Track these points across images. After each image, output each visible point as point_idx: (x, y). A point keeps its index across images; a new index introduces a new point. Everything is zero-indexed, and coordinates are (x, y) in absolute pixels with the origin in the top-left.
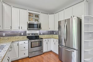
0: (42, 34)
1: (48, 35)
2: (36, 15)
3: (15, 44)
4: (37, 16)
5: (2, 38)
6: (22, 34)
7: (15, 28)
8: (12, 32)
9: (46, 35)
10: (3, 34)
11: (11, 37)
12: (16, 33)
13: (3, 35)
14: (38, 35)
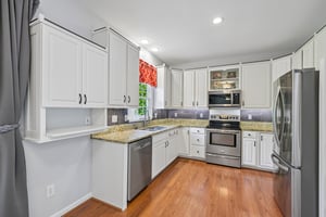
0: (250, 118)
2: (229, 73)
3: (185, 130)
4: (233, 74)
5: (173, 119)
6: (201, 116)
7: (188, 106)
13: (175, 116)
14: (238, 120)
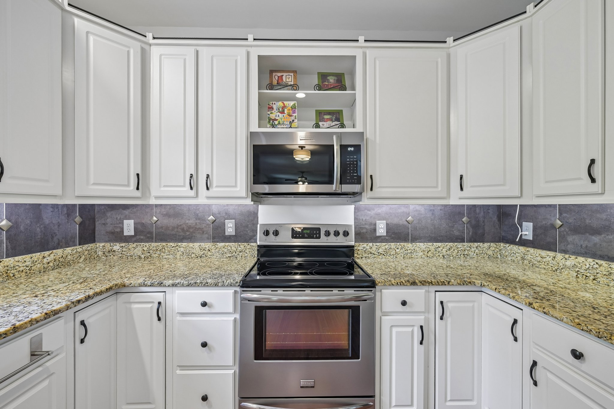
0: (381, 230)
1: (444, 247)
2: (323, 76)
5: (117, 247)
6: (230, 228)
8: (168, 215)
9: (422, 245)
10: (126, 222)
11: (160, 245)
12: (192, 222)
13: (126, 234)
14: (350, 241)
